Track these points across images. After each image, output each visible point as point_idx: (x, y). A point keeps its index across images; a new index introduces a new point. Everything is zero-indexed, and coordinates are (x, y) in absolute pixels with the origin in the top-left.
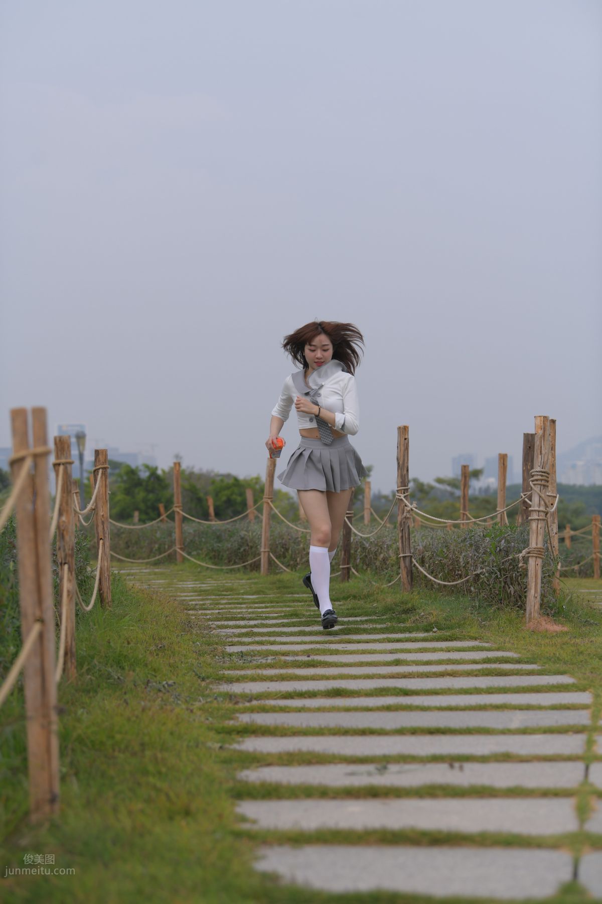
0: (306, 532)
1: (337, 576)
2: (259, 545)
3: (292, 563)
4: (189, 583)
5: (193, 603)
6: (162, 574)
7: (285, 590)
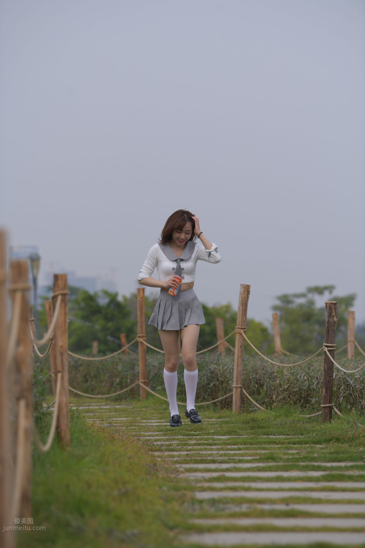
0: (283, 367)
1: (318, 415)
2: (231, 380)
3: (267, 400)
4: (154, 421)
5: (159, 443)
6: (124, 410)
7: (260, 430)
